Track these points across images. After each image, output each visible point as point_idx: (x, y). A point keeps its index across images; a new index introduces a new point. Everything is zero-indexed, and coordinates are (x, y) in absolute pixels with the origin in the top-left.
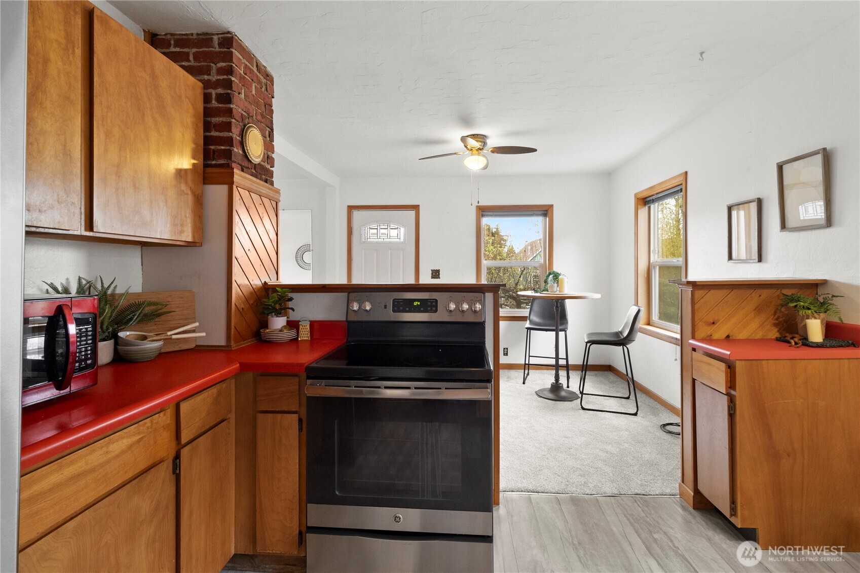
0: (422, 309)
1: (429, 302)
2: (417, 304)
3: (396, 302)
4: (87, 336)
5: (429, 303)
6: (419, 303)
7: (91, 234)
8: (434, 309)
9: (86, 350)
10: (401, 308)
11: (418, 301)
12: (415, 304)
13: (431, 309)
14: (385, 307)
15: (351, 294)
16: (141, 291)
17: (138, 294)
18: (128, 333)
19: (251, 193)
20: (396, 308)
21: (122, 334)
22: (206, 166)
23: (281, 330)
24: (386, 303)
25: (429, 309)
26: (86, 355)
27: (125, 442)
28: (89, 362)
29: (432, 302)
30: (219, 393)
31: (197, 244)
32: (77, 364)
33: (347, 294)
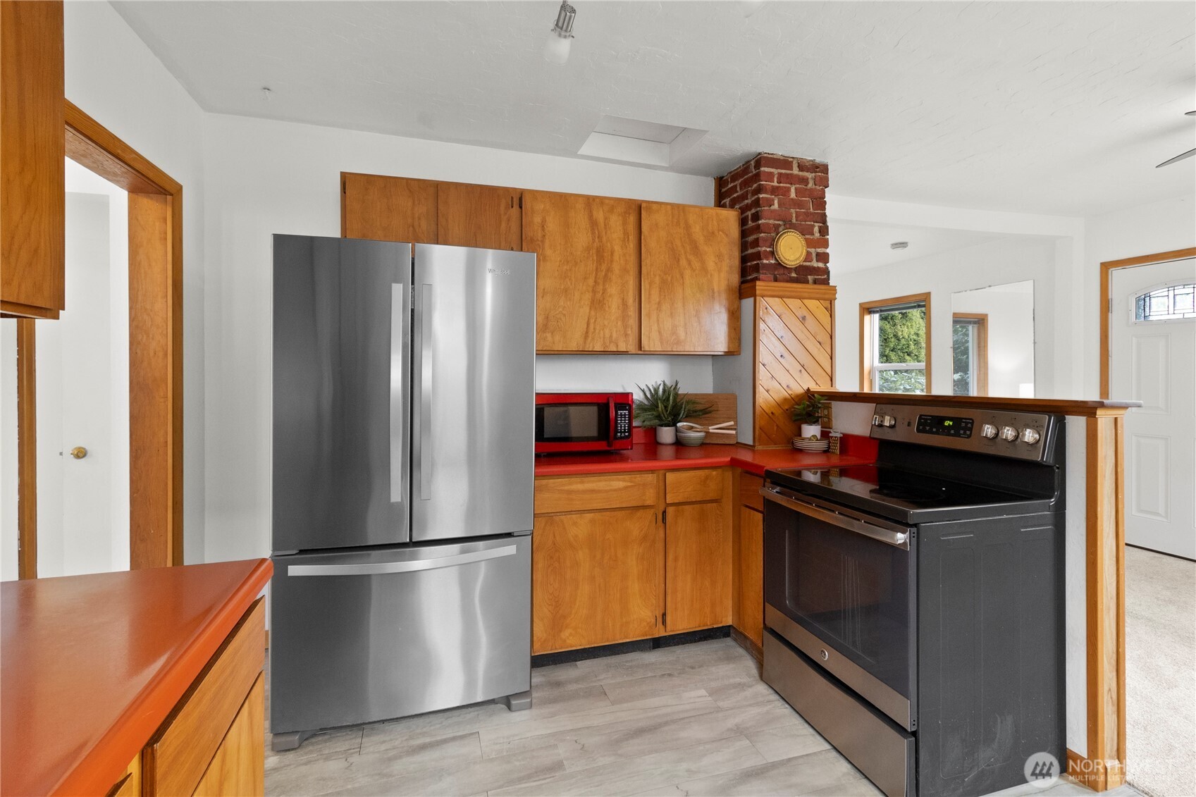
0: (952, 432)
1: (964, 422)
2: (949, 424)
3: (924, 419)
4: (625, 417)
5: (963, 425)
6: (951, 423)
7: (640, 352)
8: (968, 432)
9: (625, 427)
10: (928, 428)
11: (950, 420)
12: (947, 423)
13: (965, 433)
14: (909, 424)
15: (878, 405)
16: (712, 393)
17: (710, 395)
18: (685, 424)
19: (784, 299)
20: (921, 427)
21: (679, 425)
22: (743, 282)
23: (810, 439)
24: (910, 420)
25: (962, 432)
26: (625, 429)
27: (621, 484)
28: (627, 434)
29: (967, 423)
30: (707, 478)
31: (735, 353)
32: (619, 434)
33: (875, 404)
